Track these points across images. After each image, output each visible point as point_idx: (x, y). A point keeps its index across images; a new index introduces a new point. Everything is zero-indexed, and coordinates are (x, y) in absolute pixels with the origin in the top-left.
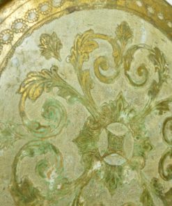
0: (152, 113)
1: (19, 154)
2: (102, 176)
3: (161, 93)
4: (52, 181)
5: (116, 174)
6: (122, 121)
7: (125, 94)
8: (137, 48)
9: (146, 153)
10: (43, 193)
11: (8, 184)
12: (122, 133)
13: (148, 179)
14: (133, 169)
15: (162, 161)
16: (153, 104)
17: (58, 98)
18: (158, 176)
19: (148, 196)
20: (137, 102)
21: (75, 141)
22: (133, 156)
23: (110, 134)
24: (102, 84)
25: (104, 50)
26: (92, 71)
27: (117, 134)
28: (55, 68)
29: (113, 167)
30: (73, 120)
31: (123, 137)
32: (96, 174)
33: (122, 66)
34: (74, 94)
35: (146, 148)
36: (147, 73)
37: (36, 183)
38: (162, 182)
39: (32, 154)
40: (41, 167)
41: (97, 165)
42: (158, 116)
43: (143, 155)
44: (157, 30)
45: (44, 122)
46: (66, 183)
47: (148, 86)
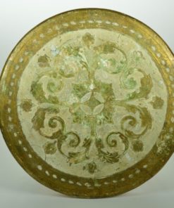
0: (90, 135)
1: (126, 57)
2: (86, 86)
3: (95, 147)
4: (104, 62)
5: (80, 93)
6: (100, 114)
7: (110, 125)
8: (126, 149)
9: (74, 116)
10: (102, 55)
12: (94, 110)
13: (61, 109)
14: (74, 104)
15: (62, 123)
16: (93, 138)
17: (133, 91)
18: (58, 115)
19: (54, 102)
20: (102, 130)
21: (111, 85)
22: (80, 108)
23: (100, 103)
24: (124, 116)
25: (138, 129)
26: (133, 115)
27: (97, 107)
28: (147, 98)
29: (85, 94)
30: (120, 90)
31: (92, 109)
32: (89, 84)
33: (124, 133)
34: (131, 98)
35: (77, 118)
36: (111, 146)
37: (109, 55)
38: (53, 115)
39: (122, 62)
40: (113, 62)
41: (92, 87)
42: (85, 137)
43: (75, 114)
44: (125, 168)
45: (130, 76)
46: (98, 67)
47: (104, 142)
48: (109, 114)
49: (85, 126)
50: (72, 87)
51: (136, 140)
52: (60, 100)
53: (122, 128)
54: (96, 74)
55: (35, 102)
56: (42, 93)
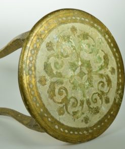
0: (82, 97)
1: (95, 42)
2: (76, 63)
3: (86, 105)
4: (84, 46)
5: (74, 68)
6: (86, 82)
7: (92, 88)
8: (102, 103)
9: (73, 85)
10: (83, 41)
11: (90, 34)
12: (83, 79)
13: (65, 80)
14: (71, 76)
15: (66, 90)
16: (85, 99)
17: (101, 64)
18: (63, 86)
19: (59, 77)
20: (88, 92)
21: (89, 61)
22: (75, 79)
23: (85, 74)
24: (98, 82)
25: (105, 89)
26: (102, 80)
27: (84, 77)
28: (107, 68)
29: (76, 69)
30: (95, 64)
31: (82, 79)
32: (78, 61)
33: (100, 93)
34: (100, 69)
35: (74, 86)
36: (94, 103)
37: (86, 41)
38: (60, 86)
39: (93, 46)
40: (89, 45)
41: (80, 63)
42: (80, 99)
43: (73, 83)
44: (103, 116)
45: (98, 55)
46: (81, 50)
47: (91, 100)
48: (91, 81)
49: (80, 91)
50: (69, 64)
51: (106, 96)
52: (63, 74)
53: (99, 90)
54: (81, 54)
55: (48, 77)
56: (52, 70)
